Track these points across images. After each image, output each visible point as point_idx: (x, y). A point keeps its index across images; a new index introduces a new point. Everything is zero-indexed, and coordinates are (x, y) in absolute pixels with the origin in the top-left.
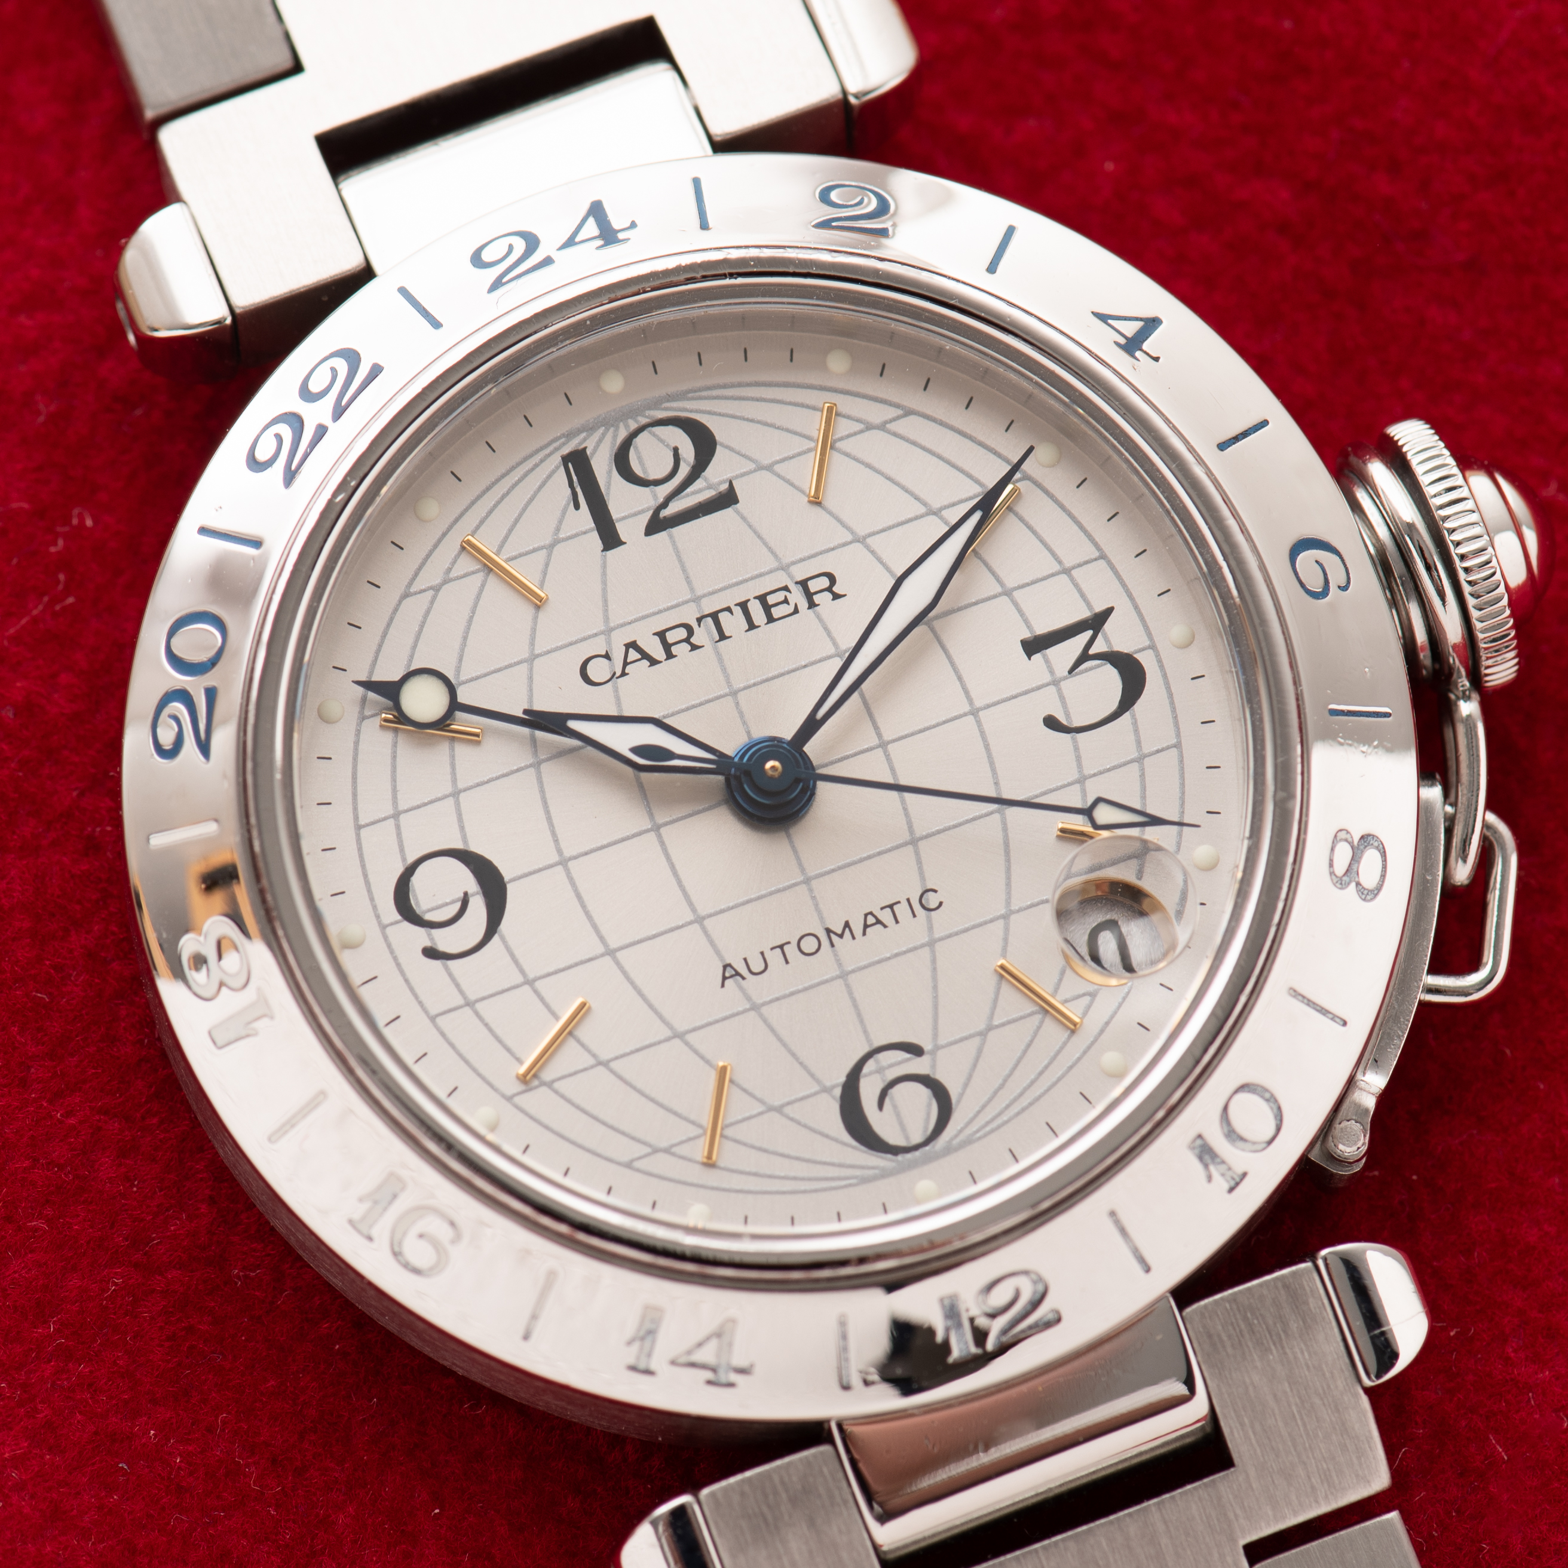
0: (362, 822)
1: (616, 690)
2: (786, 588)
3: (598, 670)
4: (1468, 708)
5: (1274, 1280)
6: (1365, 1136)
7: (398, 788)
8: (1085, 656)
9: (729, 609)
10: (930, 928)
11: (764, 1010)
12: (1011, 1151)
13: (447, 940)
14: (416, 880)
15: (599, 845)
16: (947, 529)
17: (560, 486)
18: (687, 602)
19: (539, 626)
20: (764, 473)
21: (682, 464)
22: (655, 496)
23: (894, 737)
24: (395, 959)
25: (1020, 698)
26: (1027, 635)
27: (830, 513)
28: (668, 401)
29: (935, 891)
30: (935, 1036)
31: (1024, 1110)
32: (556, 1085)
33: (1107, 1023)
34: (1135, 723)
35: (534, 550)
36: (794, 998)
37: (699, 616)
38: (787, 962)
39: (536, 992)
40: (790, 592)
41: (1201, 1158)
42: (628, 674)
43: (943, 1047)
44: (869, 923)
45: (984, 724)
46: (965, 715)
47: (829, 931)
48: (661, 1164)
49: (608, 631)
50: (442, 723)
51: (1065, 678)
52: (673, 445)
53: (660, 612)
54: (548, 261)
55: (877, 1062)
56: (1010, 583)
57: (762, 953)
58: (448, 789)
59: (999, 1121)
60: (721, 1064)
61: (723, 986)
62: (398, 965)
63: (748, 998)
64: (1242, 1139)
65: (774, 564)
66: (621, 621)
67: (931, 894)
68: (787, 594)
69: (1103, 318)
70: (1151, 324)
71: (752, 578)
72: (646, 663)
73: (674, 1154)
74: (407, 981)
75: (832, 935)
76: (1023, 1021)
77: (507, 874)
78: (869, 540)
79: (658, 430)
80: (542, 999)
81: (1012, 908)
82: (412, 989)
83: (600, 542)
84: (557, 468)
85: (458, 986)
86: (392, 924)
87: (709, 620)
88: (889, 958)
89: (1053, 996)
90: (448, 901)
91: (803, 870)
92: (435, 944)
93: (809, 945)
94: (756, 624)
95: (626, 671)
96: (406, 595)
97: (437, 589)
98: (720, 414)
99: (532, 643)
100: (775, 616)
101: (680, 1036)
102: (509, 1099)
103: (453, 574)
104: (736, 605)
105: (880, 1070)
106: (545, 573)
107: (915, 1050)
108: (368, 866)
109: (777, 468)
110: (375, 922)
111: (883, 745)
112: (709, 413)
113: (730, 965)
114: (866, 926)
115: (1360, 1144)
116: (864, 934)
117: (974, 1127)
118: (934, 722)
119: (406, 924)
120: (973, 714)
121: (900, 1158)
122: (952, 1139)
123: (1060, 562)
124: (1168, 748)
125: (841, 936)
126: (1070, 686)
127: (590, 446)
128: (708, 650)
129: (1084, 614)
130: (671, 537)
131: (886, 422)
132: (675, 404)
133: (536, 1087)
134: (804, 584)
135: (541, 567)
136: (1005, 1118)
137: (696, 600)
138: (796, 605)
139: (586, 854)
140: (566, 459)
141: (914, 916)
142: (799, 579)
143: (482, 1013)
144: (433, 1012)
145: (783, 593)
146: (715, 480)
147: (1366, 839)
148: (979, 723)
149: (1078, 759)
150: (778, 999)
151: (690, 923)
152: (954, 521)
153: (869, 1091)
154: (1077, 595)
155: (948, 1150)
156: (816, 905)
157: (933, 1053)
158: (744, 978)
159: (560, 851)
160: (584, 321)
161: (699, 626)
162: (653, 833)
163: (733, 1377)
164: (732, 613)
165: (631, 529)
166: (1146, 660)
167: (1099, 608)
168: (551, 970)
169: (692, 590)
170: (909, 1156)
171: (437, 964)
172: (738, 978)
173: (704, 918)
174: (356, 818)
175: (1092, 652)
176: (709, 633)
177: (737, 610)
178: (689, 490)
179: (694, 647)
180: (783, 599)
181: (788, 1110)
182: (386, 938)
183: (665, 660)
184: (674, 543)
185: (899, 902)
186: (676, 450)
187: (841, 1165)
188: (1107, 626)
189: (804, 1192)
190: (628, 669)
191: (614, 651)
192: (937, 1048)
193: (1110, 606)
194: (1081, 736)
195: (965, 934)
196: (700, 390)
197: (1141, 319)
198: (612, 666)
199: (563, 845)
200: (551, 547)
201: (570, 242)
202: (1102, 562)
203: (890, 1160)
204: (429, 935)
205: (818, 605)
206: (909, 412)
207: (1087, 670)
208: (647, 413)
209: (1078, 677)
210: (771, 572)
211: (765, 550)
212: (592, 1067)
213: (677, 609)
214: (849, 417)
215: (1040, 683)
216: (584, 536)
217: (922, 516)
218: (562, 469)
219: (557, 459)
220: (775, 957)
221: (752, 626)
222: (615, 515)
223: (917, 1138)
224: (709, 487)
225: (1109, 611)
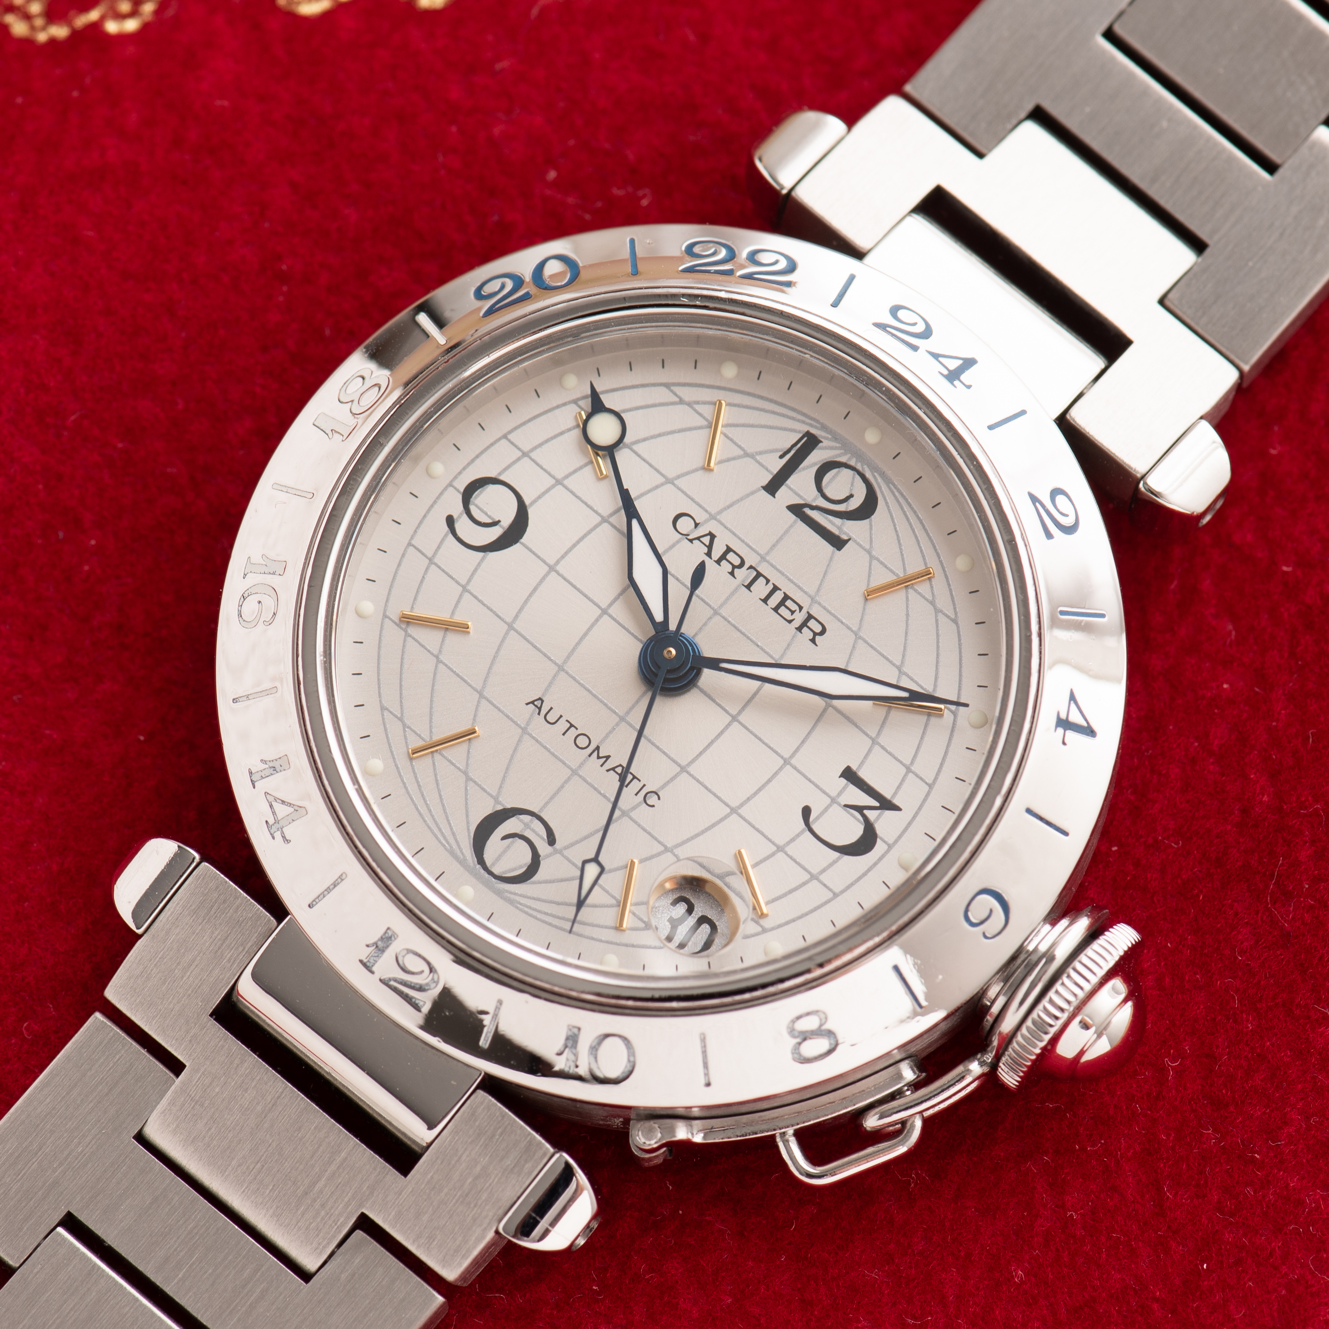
0: (509, 437)
1: (678, 542)
2: (801, 608)
3: (685, 525)
4: (975, 1068)
5: (530, 1133)
6: (656, 1143)
7: (543, 447)
8: (860, 809)
9: (768, 581)
10: (634, 808)
11: (526, 737)
12: (520, 930)
13: (464, 527)
14: (491, 488)
15: (575, 583)
16: (895, 683)
17: (789, 439)
18: (758, 554)
19: (692, 475)
20: (868, 556)
21: (845, 504)
22: (815, 499)
23: (744, 722)
24: (435, 502)
25: (811, 784)
26: (854, 768)
27: (864, 609)
28: (880, 475)
29: (659, 798)
30: (567, 847)
31: (550, 924)
32: (409, 639)
33: (633, 946)
34: (835, 862)
35: (739, 447)
36: (544, 750)
37: (754, 565)
38: (564, 734)
39: (461, 596)
40: (800, 612)
41: (567, 1039)
42: (692, 543)
43: (563, 855)
44: (616, 769)
45: (782, 772)
46: (782, 757)
47: (598, 748)
48: (395, 728)
49: (713, 517)
50: (596, 448)
51: (839, 805)
52: (853, 493)
53: (743, 541)
54: (915, 348)
55: (531, 821)
56: (881, 740)
57: (561, 716)
58: (559, 476)
59: (535, 913)
60: (476, 728)
61: (527, 704)
62: (432, 506)
63: (528, 724)
64: (596, 1058)
65: (812, 593)
66: (723, 521)
67: (656, 796)
68: (798, 610)
69: (1072, 698)
70: (1090, 731)
71: (795, 584)
72: (706, 550)
73: (405, 731)
74: (425, 516)
75: (596, 752)
76: (606, 894)
77: (525, 539)
78: (860, 641)
79: (858, 479)
80: (458, 602)
81: (674, 851)
82: (421, 522)
83: (767, 482)
84: (799, 432)
85: (439, 548)
86: (456, 488)
87: (755, 573)
88: (600, 793)
89: (631, 905)
90: (489, 513)
91: (628, 713)
92: (457, 521)
93: (582, 741)
94: (768, 602)
95: (694, 541)
96: (667, 385)
97: (681, 402)
98: (889, 510)
99: (678, 477)
100: (779, 611)
101: (481, 695)
102: (385, 616)
103: (697, 407)
104: (773, 584)
105: (527, 826)
106: (728, 460)
107: (551, 840)
108: (484, 456)
109: (875, 562)
110: (451, 478)
111: (734, 718)
112: (887, 503)
113: (542, 701)
114: (613, 769)
115: (648, 1143)
116: (608, 771)
117: (523, 901)
118: (766, 741)
119: (460, 497)
120: (785, 762)
121: (478, 866)
122: (507, 891)
123: (912, 763)
124: (830, 890)
125: (599, 757)
126: (837, 812)
127: (825, 443)
128: (734, 583)
129: (887, 794)
130: (795, 522)
131: (941, 611)
132: (880, 480)
133: (401, 628)
134: (810, 617)
135: (730, 456)
136: (539, 916)
137: (763, 559)
138: (794, 620)
139: (565, 579)
140: (808, 434)
141: (636, 794)
142: (811, 613)
143: (430, 571)
144: (413, 542)
145: (796, 608)
146: (845, 529)
147: (830, 1034)
148: (781, 768)
149: (793, 840)
150: (537, 741)
151: (556, 664)
152: (902, 684)
153: (511, 826)
154: (897, 784)
155: (499, 893)
156: (610, 732)
157: (556, 852)
158: (539, 714)
159: (558, 562)
160: (884, 385)
161: (748, 569)
162: (600, 611)
163: (278, 835)
164: (767, 584)
165: (786, 496)
166: (879, 847)
167: (896, 801)
168: (480, 598)
169: (768, 553)
170: (482, 871)
171: (446, 528)
172: (537, 710)
173: (563, 670)
174: (510, 432)
175: (866, 812)
176: (746, 577)
177: (770, 586)
178: (831, 517)
179: (732, 573)
180: (793, 610)
181: (471, 784)
182: (445, 489)
183: (714, 561)
184: (791, 526)
185: (640, 781)
186: (851, 496)
187: (453, 834)
188: (888, 813)
189: (425, 821)
190: (695, 542)
191: (702, 527)
192: (560, 852)
193: (901, 807)
194: (808, 833)
195: (642, 831)
196: (898, 490)
197: (1088, 723)
198: (692, 531)
199: (562, 562)
200: (746, 455)
201: (936, 356)
202: (927, 788)
203: (473, 861)
204: (461, 514)
205: (801, 633)
206: (955, 621)
207: (852, 815)
208: (865, 466)
209: (845, 812)
210: (806, 593)
211: (819, 583)
212: (432, 654)
213: (751, 550)
214: (932, 587)
215: (827, 791)
216: (765, 470)
217: (894, 665)
218: (800, 435)
219: (806, 428)
220: (563, 725)
221: (765, 600)
222: (789, 482)
223: (496, 870)
224: (839, 528)
225: (897, 808)
